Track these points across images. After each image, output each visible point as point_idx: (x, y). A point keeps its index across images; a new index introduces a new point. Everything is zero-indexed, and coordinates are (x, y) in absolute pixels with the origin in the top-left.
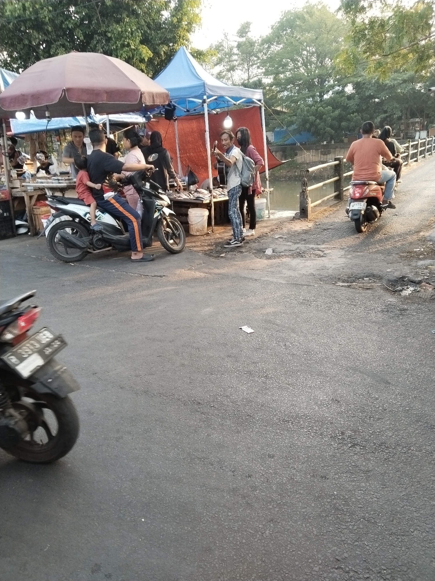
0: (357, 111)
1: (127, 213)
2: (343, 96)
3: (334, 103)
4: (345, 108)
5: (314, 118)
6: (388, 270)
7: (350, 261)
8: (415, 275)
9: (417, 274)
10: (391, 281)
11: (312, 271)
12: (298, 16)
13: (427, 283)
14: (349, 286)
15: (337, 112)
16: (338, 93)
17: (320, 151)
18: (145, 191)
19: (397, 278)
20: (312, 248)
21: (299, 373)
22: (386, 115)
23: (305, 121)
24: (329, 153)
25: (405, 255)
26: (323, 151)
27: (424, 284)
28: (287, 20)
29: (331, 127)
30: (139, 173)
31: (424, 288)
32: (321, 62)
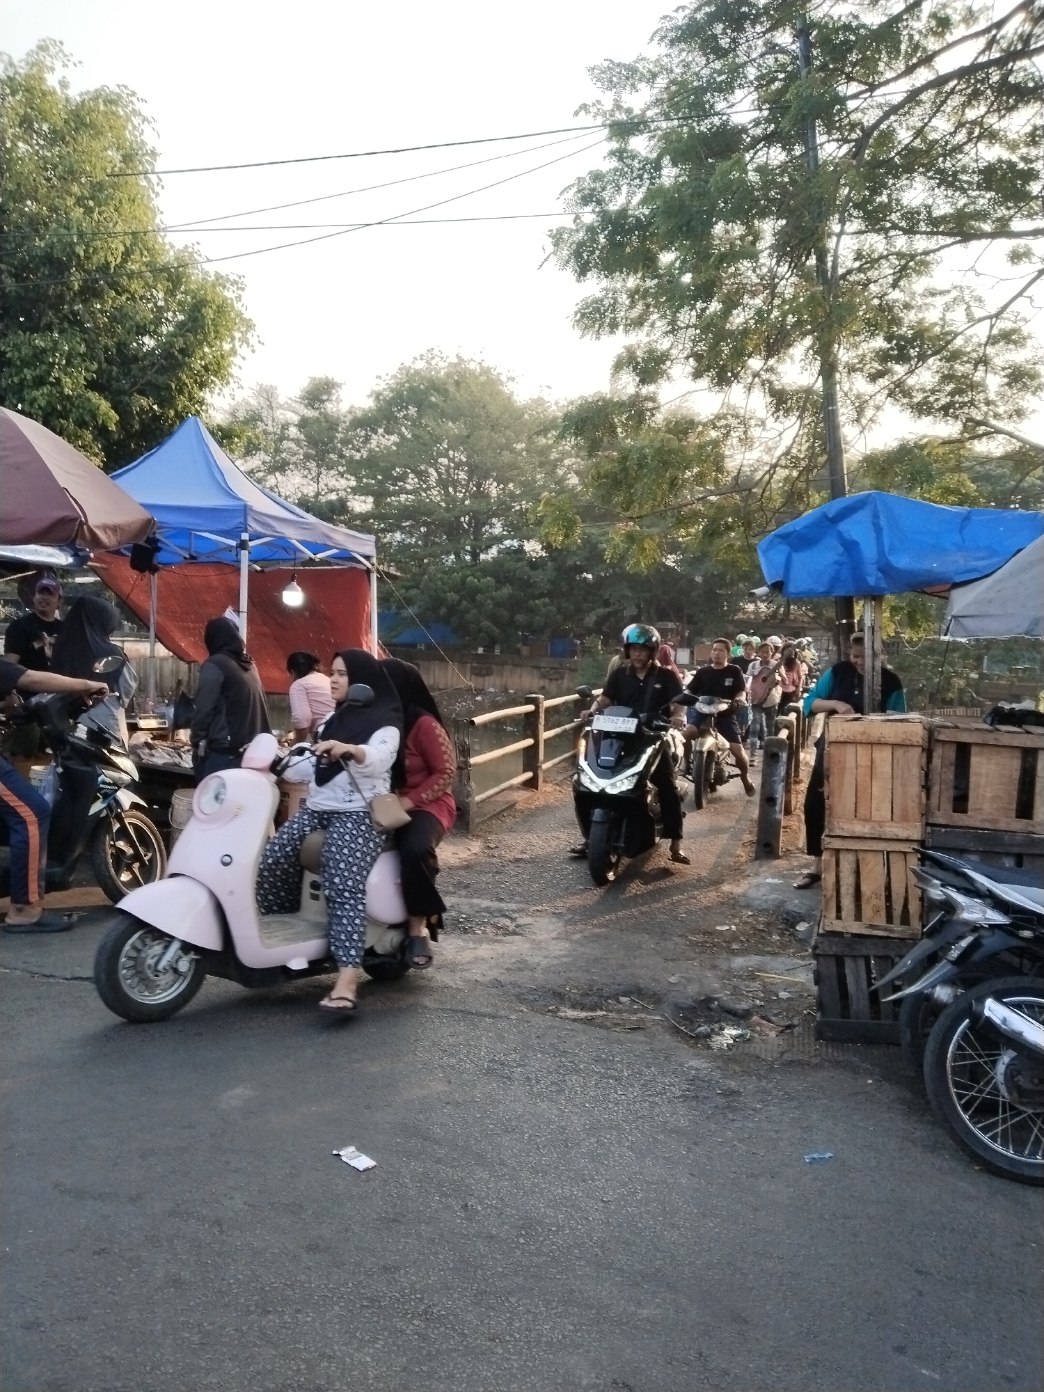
0: (550, 594)
1: (15, 798)
2: (519, 560)
3: (498, 571)
4: (526, 585)
5: (456, 597)
6: (672, 979)
7: (581, 949)
8: (732, 994)
9: (736, 992)
10: (682, 1009)
11: (494, 974)
12: (436, 386)
13: (763, 1018)
14: (589, 1021)
15: (506, 591)
16: (508, 552)
17: (469, 665)
18: (73, 744)
19: (694, 1001)
20: (487, 910)
21: (513, 1300)
22: (607, 610)
23: (438, 602)
24: (489, 673)
25: (699, 938)
26: (475, 668)
27: (755, 1018)
28: (411, 389)
29: (494, 618)
30: (62, 699)
31: (758, 1028)
32: (479, 485)
